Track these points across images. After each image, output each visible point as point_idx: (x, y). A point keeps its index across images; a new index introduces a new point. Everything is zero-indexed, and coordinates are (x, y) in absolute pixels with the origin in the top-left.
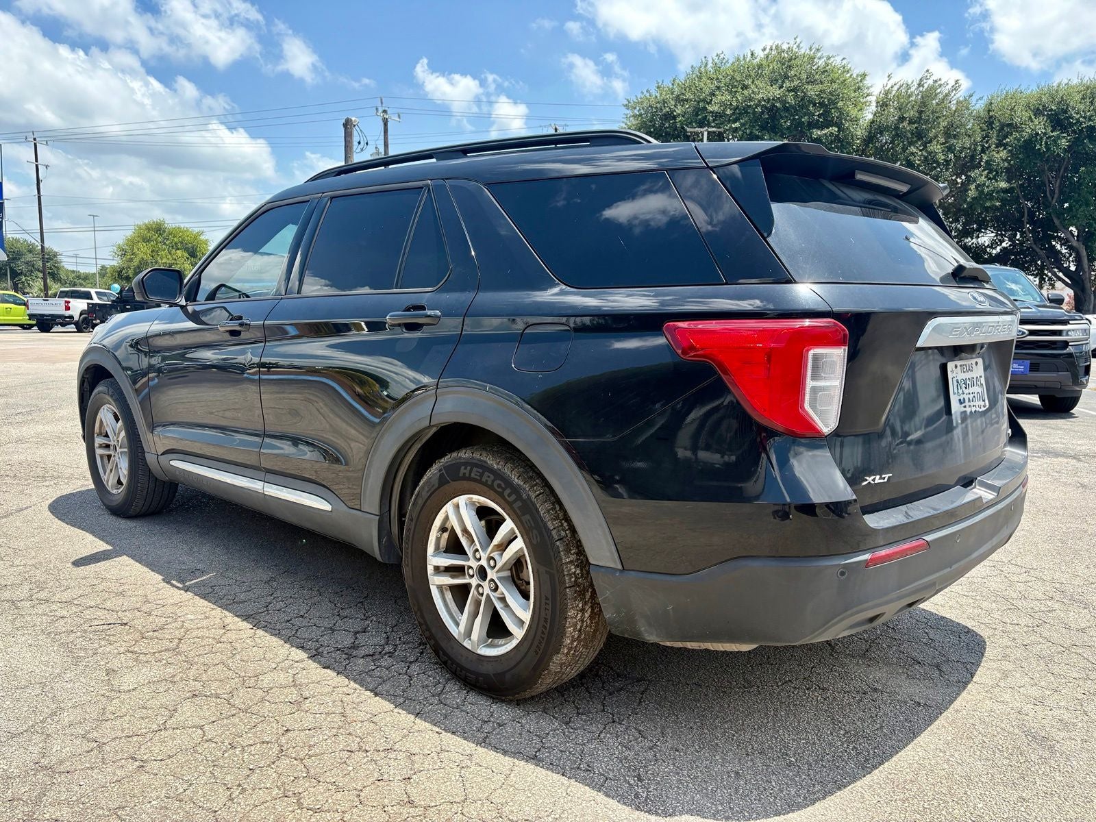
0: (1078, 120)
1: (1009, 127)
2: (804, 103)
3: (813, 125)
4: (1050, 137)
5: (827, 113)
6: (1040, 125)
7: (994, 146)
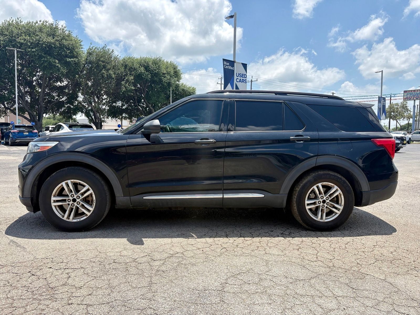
0: (152, 70)
1: (132, 69)
2: (62, 47)
3: (66, 56)
4: (146, 74)
5: (71, 52)
6: (142, 69)
7: (129, 74)
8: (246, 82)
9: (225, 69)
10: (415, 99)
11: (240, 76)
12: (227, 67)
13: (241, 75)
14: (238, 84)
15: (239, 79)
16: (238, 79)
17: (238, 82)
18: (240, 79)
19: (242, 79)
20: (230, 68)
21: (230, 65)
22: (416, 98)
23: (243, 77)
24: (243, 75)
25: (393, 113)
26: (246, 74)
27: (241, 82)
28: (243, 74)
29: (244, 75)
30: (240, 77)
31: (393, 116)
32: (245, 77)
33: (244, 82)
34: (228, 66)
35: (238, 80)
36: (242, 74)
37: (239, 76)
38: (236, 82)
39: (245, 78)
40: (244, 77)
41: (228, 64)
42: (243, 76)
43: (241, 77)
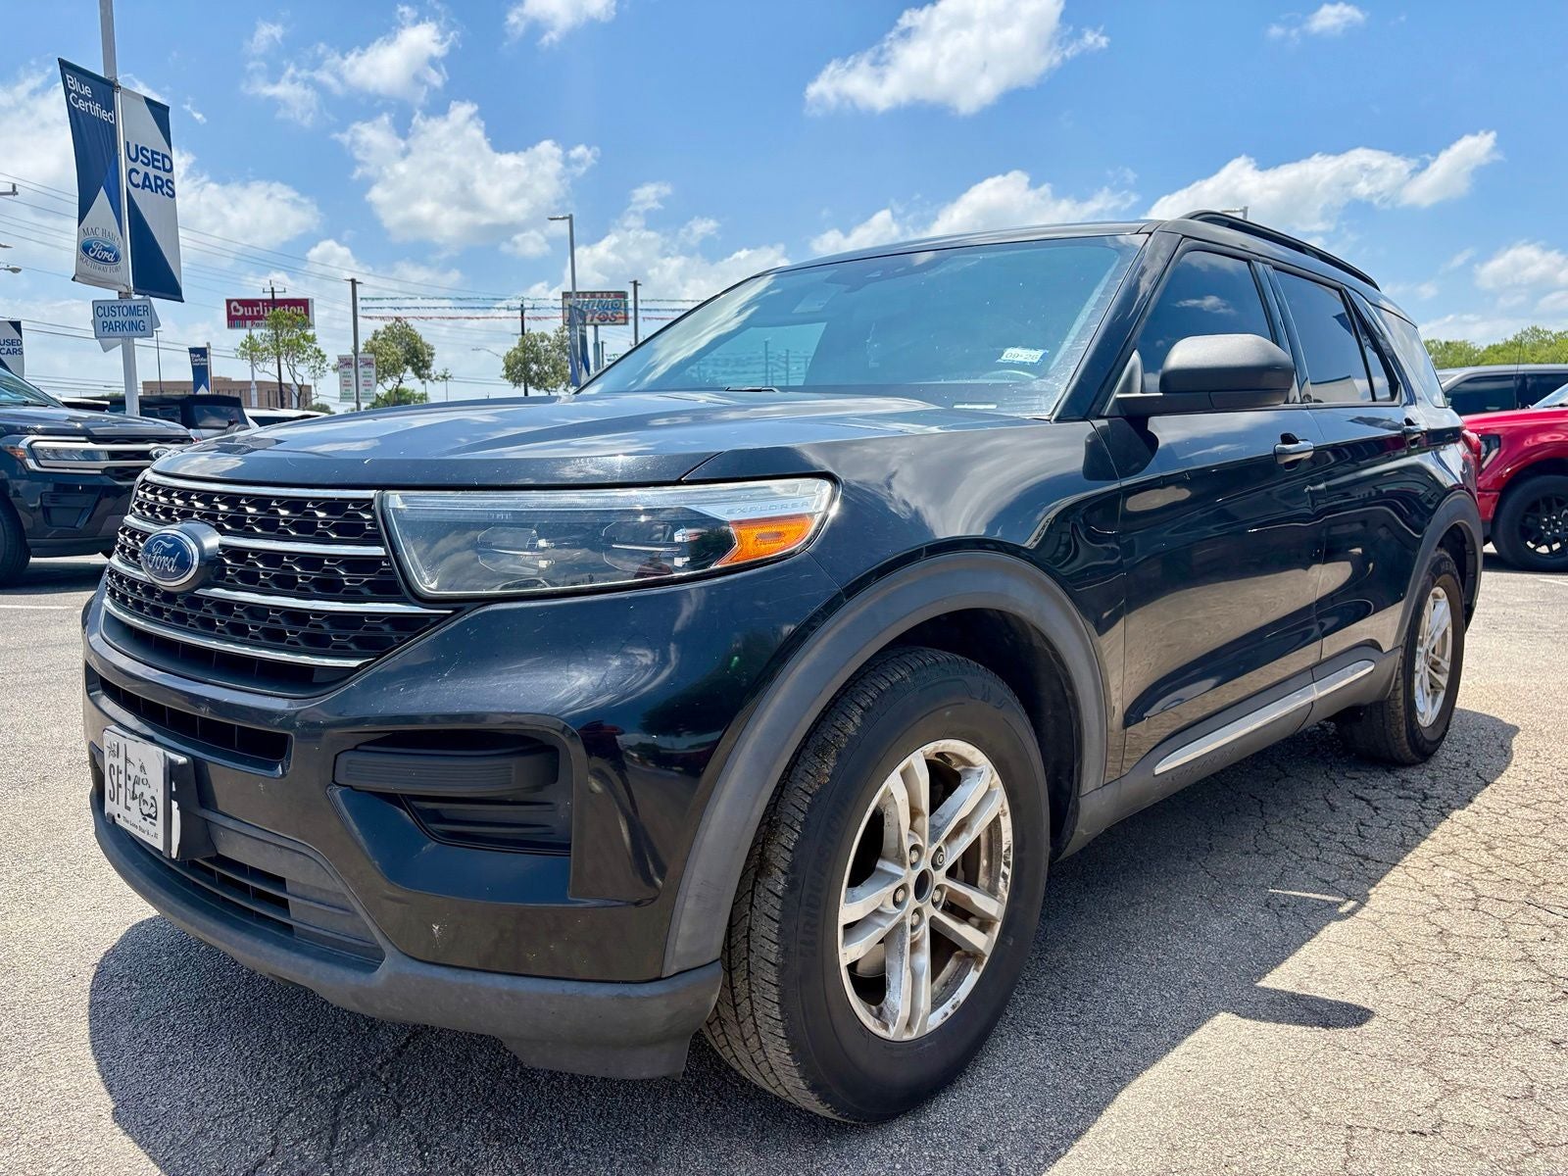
8: (171, 193)
9: (73, 113)
10: (596, 321)
11: (146, 161)
12: (81, 105)
13: (149, 155)
14: (136, 193)
15: (142, 175)
16: (138, 173)
17: (137, 186)
18: (146, 175)
19: (156, 178)
20: (97, 110)
21: (94, 99)
22: (600, 320)
23: (159, 168)
24: (155, 156)
25: (535, 367)
26: (167, 153)
27: (150, 187)
28: (158, 154)
29: (160, 158)
30: (142, 161)
31: (537, 374)
32: (168, 166)
33: (165, 189)
34: (85, 98)
35: (138, 179)
36: (153, 152)
37: (141, 157)
38: (131, 187)
39: (165, 170)
40: (160, 165)
41: (86, 91)
42: (158, 161)
43: (147, 165)
